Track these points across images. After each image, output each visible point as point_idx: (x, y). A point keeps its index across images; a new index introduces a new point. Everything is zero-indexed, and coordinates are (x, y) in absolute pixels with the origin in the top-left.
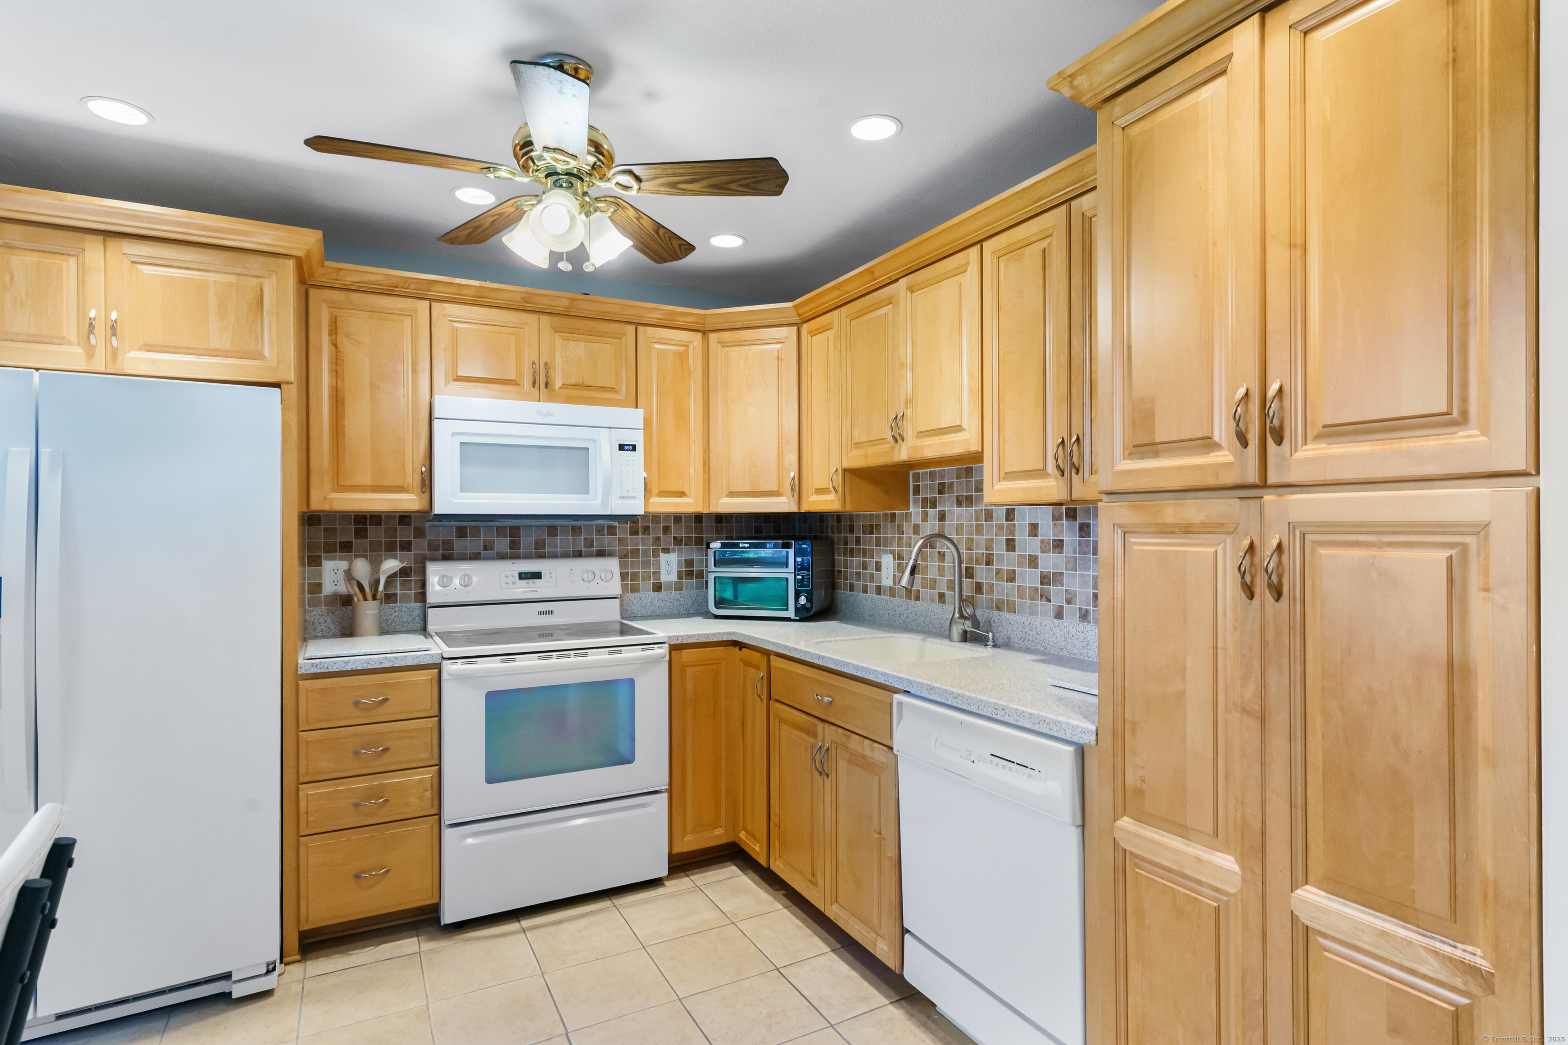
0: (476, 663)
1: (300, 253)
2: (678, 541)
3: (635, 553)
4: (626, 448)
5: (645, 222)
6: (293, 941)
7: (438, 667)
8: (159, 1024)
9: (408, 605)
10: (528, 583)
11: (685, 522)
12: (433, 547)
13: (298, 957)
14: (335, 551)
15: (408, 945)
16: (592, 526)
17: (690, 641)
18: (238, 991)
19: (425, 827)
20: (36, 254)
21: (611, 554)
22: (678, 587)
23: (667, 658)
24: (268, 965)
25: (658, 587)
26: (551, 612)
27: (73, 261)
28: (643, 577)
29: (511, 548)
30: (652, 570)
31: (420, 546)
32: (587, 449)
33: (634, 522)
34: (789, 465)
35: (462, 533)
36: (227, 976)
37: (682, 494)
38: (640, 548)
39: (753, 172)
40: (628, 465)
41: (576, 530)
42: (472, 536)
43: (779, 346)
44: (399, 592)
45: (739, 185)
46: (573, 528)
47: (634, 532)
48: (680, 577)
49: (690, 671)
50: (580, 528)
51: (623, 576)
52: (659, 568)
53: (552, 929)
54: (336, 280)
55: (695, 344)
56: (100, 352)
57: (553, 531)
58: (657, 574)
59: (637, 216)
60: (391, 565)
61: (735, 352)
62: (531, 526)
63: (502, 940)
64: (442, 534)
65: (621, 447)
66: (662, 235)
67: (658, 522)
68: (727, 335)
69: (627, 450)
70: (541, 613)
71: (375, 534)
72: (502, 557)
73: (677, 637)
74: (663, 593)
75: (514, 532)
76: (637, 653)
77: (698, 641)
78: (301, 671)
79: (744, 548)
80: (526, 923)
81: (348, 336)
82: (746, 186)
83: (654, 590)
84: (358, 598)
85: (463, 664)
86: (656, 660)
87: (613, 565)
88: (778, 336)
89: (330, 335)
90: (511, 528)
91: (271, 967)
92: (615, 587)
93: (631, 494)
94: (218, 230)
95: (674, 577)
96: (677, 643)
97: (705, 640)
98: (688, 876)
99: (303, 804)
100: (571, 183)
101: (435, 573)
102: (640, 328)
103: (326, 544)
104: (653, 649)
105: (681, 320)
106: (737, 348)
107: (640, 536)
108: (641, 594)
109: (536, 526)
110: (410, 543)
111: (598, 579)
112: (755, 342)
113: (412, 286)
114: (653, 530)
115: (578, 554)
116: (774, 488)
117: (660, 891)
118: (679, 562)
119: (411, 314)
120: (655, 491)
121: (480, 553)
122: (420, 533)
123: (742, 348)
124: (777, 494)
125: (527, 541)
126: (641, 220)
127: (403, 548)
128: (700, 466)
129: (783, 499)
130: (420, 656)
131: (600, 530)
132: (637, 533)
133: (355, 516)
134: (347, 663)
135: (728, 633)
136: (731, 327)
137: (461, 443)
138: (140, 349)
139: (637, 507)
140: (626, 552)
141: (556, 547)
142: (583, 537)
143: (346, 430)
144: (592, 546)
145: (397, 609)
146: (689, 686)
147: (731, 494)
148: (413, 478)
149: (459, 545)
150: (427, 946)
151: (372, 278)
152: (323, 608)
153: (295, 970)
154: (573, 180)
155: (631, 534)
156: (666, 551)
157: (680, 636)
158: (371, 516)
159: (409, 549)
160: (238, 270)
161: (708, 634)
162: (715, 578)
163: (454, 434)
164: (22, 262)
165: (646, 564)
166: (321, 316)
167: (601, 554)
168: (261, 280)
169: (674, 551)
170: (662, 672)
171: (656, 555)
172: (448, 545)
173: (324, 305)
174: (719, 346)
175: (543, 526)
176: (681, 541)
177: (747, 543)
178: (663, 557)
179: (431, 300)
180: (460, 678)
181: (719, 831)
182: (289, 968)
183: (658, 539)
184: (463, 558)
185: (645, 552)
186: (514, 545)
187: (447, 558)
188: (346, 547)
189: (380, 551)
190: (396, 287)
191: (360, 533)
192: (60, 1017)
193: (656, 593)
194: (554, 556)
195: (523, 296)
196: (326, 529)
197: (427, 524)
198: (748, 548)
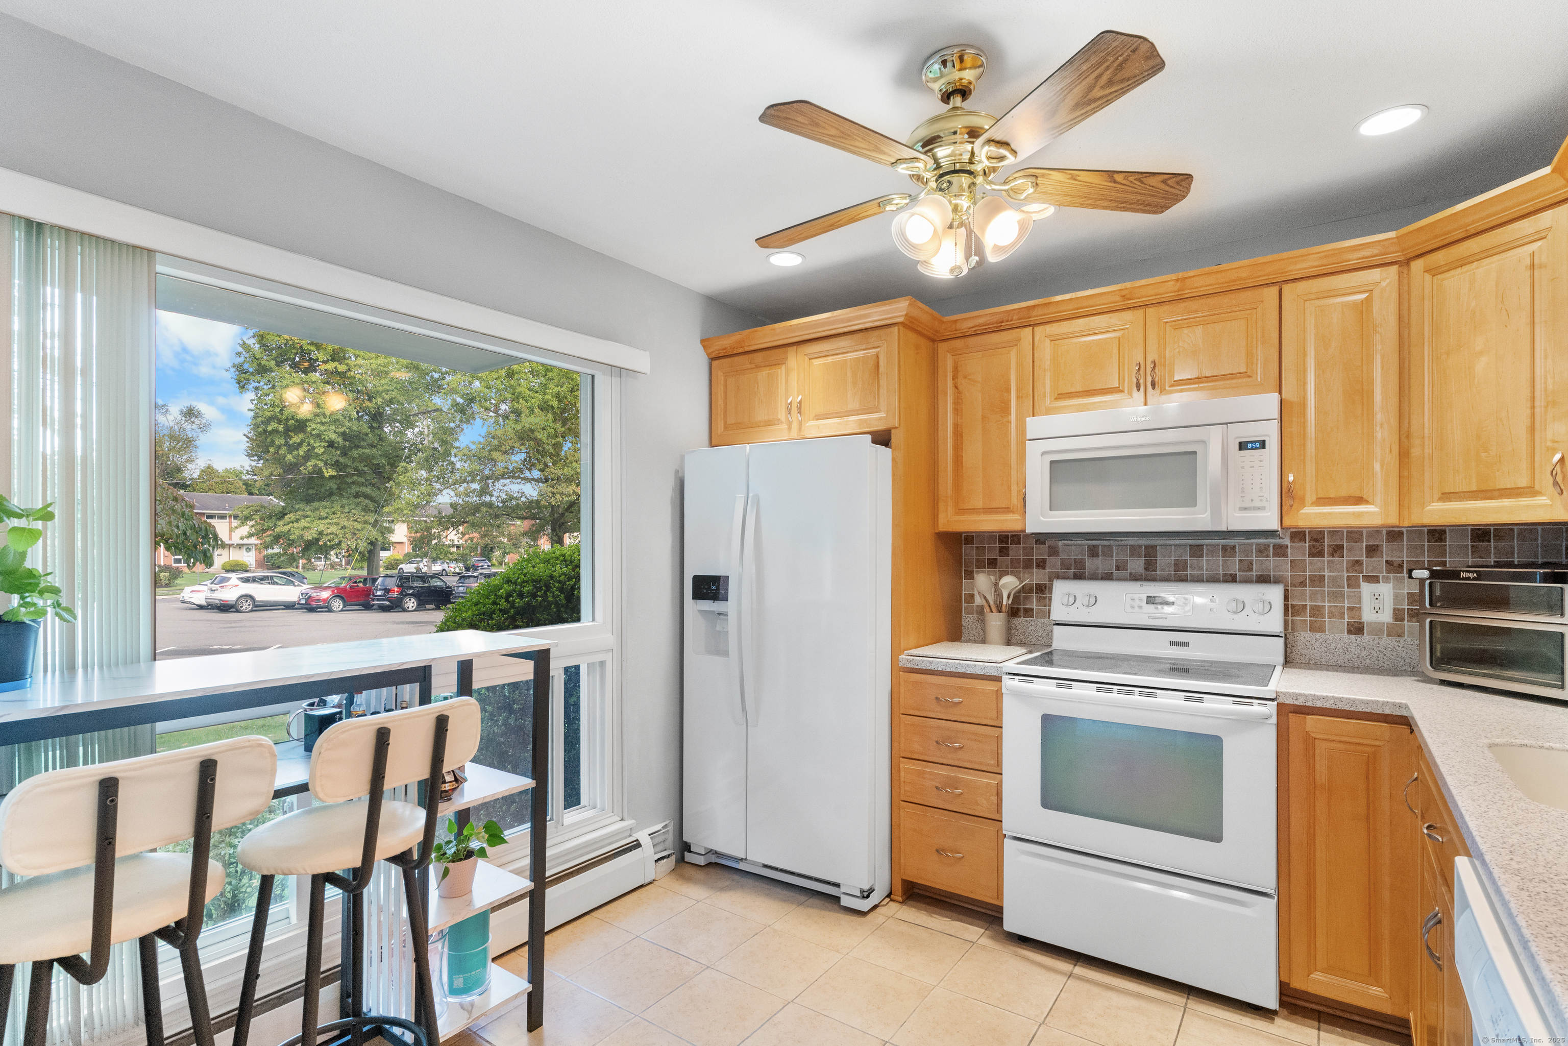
0: (1032, 682)
1: (901, 319)
2: (1394, 567)
3: (1318, 580)
4: (1250, 446)
5: (1083, 176)
6: (898, 887)
7: (998, 679)
8: (802, 898)
10: (1157, 608)
11: (1409, 540)
12: (1066, 566)
13: (900, 899)
14: (984, 567)
15: (973, 932)
16: (1251, 545)
17: (1319, 704)
18: (845, 901)
19: (991, 828)
20: (768, 368)
21: (1277, 581)
22: (1395, 631)
23: (1274, 720)
24: (862, 891)
25: (1357, 629)
26: (1186, 644)
27: (783, 367)
28: (1330, 612)
29: (1146, 569)
30: (1346, 605)
31: (1054, 564)
32: (1195, 453)
33: (1316, 540)
34: (1554, 442)
35: (1093, 552)
36: (837, 885)
37: (1359, 500)
38: (1327, 574)
39: (1100, 64)
40: (1252, 467)
41: (1229, 551)
42: (1104, 555)
43: (1539, 243)
44: (1035, 607)
45: (1102, 87)
46: (1225, 548)
47: (1317, 553)
48: (1398, 615)
49: (1321, 748)
50: (1234, 547)
51: (1288, 609)
52: (1360, 602)
53: (1095, 990)
54: (956, 330)
55: (1384, 284)
56: (795, 425)
57: (1197, 551)
58: (1355, 610)
59: (1069, 176)
60: (1010, 582)
61: (1455, 281)
62: (1171, 545)
63: (1043, 971)
64: (1074, 552)
65: (1242, 446)
66: (1125, 182)
67: (1360, 540)
68: (1440, 257)
69: (1252, 448)
70: (1172, 643)
71: (1016, 552)
72: (1135, 578)
73: (1297, 696)
74: (1366, 638)
75: (1150, 553)
76: (1227, 705)
77: (1334, 707)
78: (901, 664)
79: (1469, 579)
80: (1079, 970)
81: (965, 377)
82: (1110, 83)
83: (1350, 632)
84: (987, 609)
85: (1020, 681)
86: (1260, 720)
87: (1274, 594)
88: (1531, 231)
89: (953, 379)
90: (1146, 547)
91: (865, 894)
92: (1274, 622)
93: (1257, 504)
94: (849, 320)
95: (1386, 616)
96: (1297, 703)
97: (1347, 708)
98: (1319, 1028)
99: (902, 774)
100: (949, 182)
101: (1061, 589)
102: (1286, 288)
103: (978, 560)
104: (1251, 704)
105: (1354, 258)
106: (1459, 270)
107: (1326, 559)
108: (1328, 635)
109: (1176, 545)
110: (1044, 561)
111: (1248, 610)
112: (1487, 253)
113: (1015, 317)
114: (1350, 550)
115: (1232, 579)
116: (1523, 482)
118: (1396, 596)
119: (1016, 342)
120: (1310, 497)
121: (1112, 573)
122: (1054, 552)
123: (1465, 268)
124: (1530, 491)
125: (1164, 561)
126: (1078, 178)
127: (1038, 566)
129: (1543, 500)
130: (987, 667)
131: (1262, 551)
132: (1320, 554)
133: (1000, 535)
134: (931, 663)
135: (1394, 704)
136: (1447, 241)
137: (1052, 462)
138: (813, 419)
140: (1301, 579)
141: (1201, 568)
142: (1237, 559)
143: (964, 459)
144: (1251, 570)
145: (1033, 624)
146: (1321, 767)
147: (1446, 496)
148: (1015, 500)
149: (1091, 564)
150: (984, 941)
151: (981, 321)
152: (975, 616)
153: (893, 908)
154: (954, 178)
155: (1311, 555)
156: (1373, 579)
157: (1300, 695)
158: (1012, 536)
159: (1044, 568)
160: (864, 346)
161: (1354, 700)
162: (1431, 622)
163: (1044, 453)
164: (763, 374)
165: (1336, 596)
166: (947, 362)
167: (1263, 580)
168: (878, 350)
169: (1387, 580)
170: (1267, 738)
171: (1353, 583)
172: (1080, 564)
173: (949, 355)
174: (1428, 277)
175: (1186, 545)
176: (1401, 566)
177: (1473, 572)
178: (1366, 589)
179: (1033, 326)
180: (1019, 695)
181: (1378, 991)
182: (891, 903)
183: (1358, 563)
184: (1094, 577)
185: (1334, 581)
186: (1150, 565)
187: (1078, 577)
188: (993, 563)
189: (1020, 567)
190: (1002, 322)
191: (1004, 551)
192: (765, 866)
193: (1353, 637)
194: (1198, 580)
196: (977, 547)
197: (1060, 543)
198: (1474, 579)
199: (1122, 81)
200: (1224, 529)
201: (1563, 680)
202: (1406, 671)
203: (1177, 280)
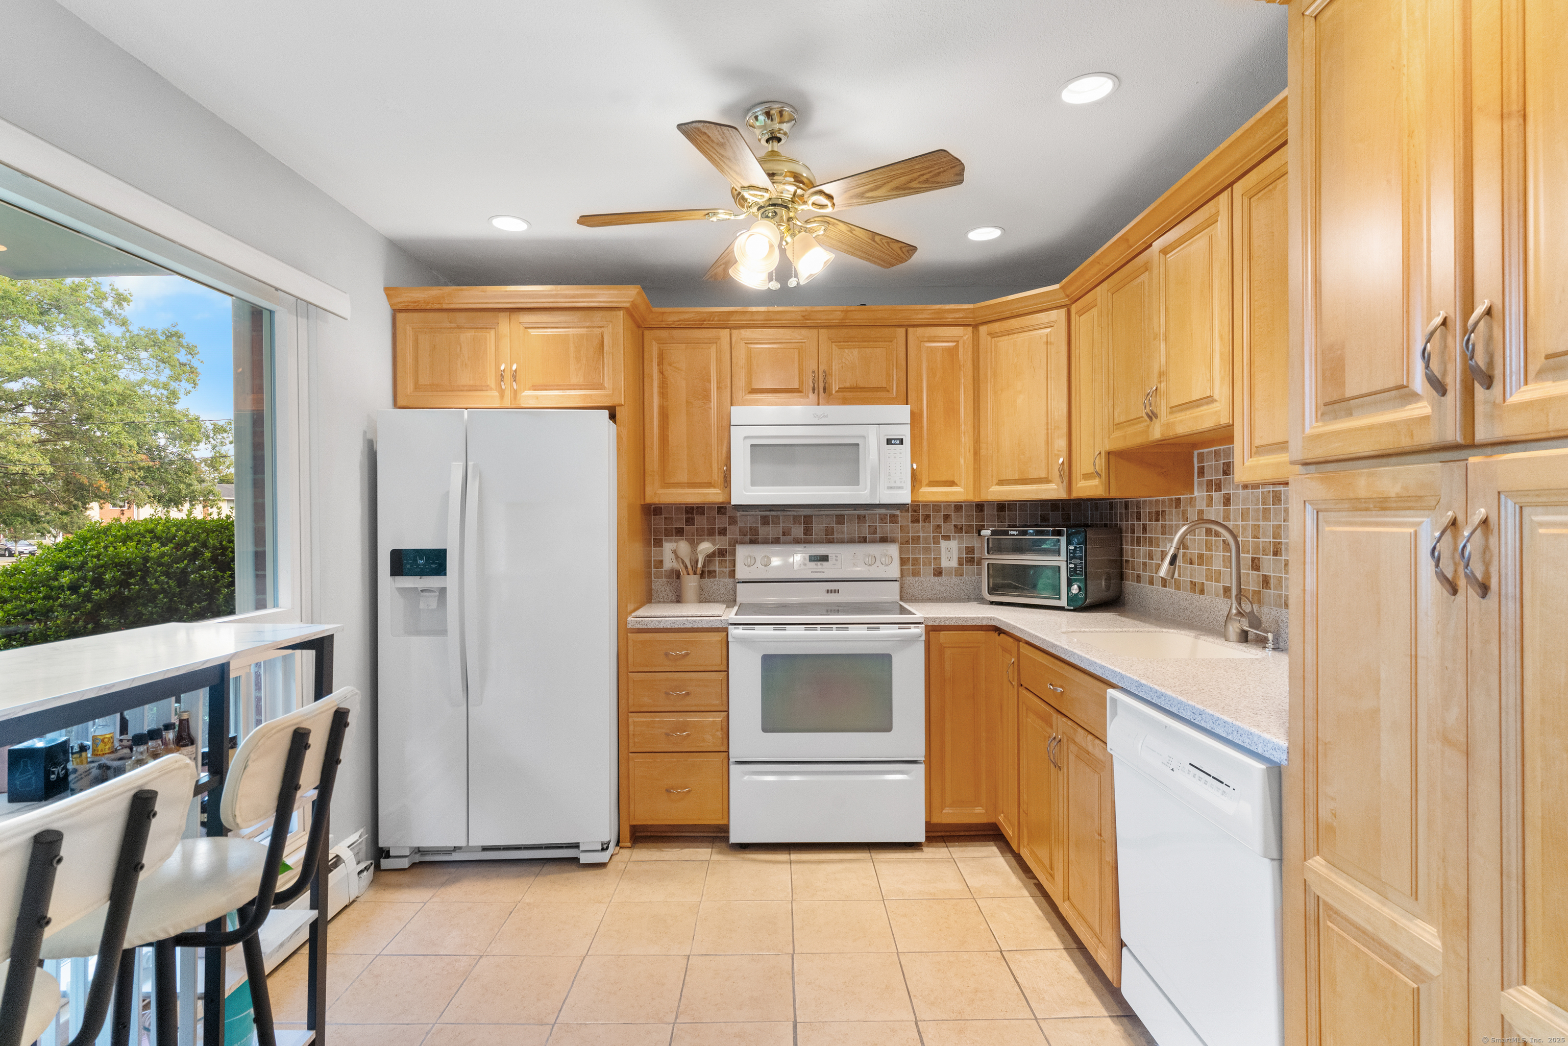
0: (753, 629)
1: (627, 305)
2: (958, 529)
3: (916, 539)
4: (893, 442)
5: (858, 232)
6: (626, 834)
7: (726, 630)
8: (536, 869)
9: (724, 580)
10: (816, 565)
11: (966, 511)
12: (743, 533)
13: (629, 844)
14: (672, 535)
15: (703, 853)
16: (875, 514)
17: (947, 623)
18: (584, 859)
19: (717, 759)
20: (473, 330)
21: (893, 541)
22: (959, 573)
23: (923, 638)
24: (603, 844)
25: (938, 573)
26: (837, 591)
27: (493, 332)
28: (924, 562)
29: (805, 534)
30: (933, 556)
31: (733, 532)
32: (858, 445)
33: (915, 511)
34: (1058, 451)
35: (765, 521)
36: (576, 846)
37: (952, 484)
38: (921, 535)
39: (927, 168)
40: (895, 458)
41: (862, 519)
42: (773, 523)
43: (1048, 330)
44: (717, 569)
45: (919, 182)
46: (859, 516)
47: (915, 520)
48: (960, 563)
49: (948, 652)
50: (865, 517)
51: (903, 561)
52: (940, 554)
53: (813, 866)
54: (662, 321)
55: (965, 338)
56: (508, 393)
57: (840, 519)
58: (937, 559)
59: (849, 229)
60: (706, 547)
61: (1004, 343)
62: (822, 515)
63: (771, 865)
64: (749, 521)
65: (889, 442)
66: (879, 242)
67: (939, 511)
68: (996, 326)
69: (895, 444)
70: (828, 591)
71: (701, 521)
72: (797, 541)
73: (935, 619)
74: (943, 579)
75: (807, 521)
76: (894, 630)
77: (956, 624)
78: (629, 626)
79: (1013, 535)
80: (795, 856)
81: (670, 365)
82: (926, 181)
83: (934, 575)
84: (683, 572)
85: (744, 629)
86: (912, 639)
87: (893, 550)
88: (1046, 321)
89: (658, 365)
90: (805, 517)
91: (605, 846)
92: (894, 571)
93: (898, 484)
94: (574, 296)
95: (954, 563)
96: (935, 624)
97: (963, 624)
98: (947, 847)
99: (631, 728)
100: (775, 212)
101: (742, 552)
102: (910, 330)
103: (666, 529)
104: (909, 628)
105: (950, 318)
106: (1007, 337)
107: (921, 524)
108: (922, 578)
109: (826, 515)
110: (725, 529)
111: (878, 562)
112: (1023, 330)
113: (716, 319)
114: (934, 518)
115: (864, 540)
116: (1043, 475)
117: (916, 855)
118: (959, 549)
119: (716, 341)
120: (925, 481)
121: (779, 538)
122: (733, 521)
123: (1011, 336)
124: (1047, 480)
125: (818, 528)
126: (854, 232)
127: (720, 534)
128: (970, 456)
129: (1053, 486)
130: (713, 621)
131: (883, 519)
132: (917, 521)
133: (686, 507)
134: (660, 622)
135: (988, 618)
136: (1000, 317)
137: (752, 445)
138: (530, 389)
139: (904, 496)
140: (907, 539)
141: (843, 533)
142: (867, 525)
143: (670, 439)
144: (875, 533)
145: (716, 583)
146: (948, 666)
147: (1001, 482)
148: (717, 477)
149: (763, 531)
150: (716, 857)
151: (686, 316)
152: (664, 580)
153: (625, 854)
154: (778, 209)
155: (912, 522)
156: (947, 538)
157: (937, 618)
158: (697, 508)
159: (725, 535)
160: (587, 324)
161: (966, 618)
162: (988, 564)
163: (746, 438)
164: (466, 336)
165: (927, 550)
166: (653, 350)
167: (884, 540)
168: (603, 329)
169: (954, 538)
170: (919, 651)
171: (936, 541)
172: (754, 531)
173: (654, 343)
174: (989, 338)
175: (832, 515)
176: (962, 528)
177: (1016, 531)
178: (944, 544)
179: (731, 328)
180: (742, 640)
181: (979, 810)
182: (622, 850)
183: (939, 526)
184: (766, 542)
185: (925, 538)
186: (807, 531)
187: (753, 542)
188: (680, 532)
189: (704, 535)
190: (704, 321)
191: (690, 521)
192: (485, 849)
193: (936, 578)
194: (842, 541)
195: (804, 314)
196: (665, 518)
197: (738, 514)
198: (1017, 535)
199: (933, 183)
200: (878, 503)
201: (1059, 595)
202: (965, 599)
203: (842, 311)
